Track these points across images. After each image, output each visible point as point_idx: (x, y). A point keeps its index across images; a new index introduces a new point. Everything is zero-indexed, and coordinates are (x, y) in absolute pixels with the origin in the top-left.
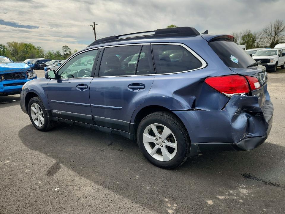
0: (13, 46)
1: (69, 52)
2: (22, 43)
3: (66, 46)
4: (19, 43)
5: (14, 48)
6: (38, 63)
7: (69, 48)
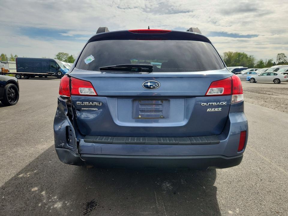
0: (228, 56)
1: (284, 60)
2: (236, 53)
3: (281, 54)
4: (234, 52)
5: (228, 57)
6: (235, 71)
7: (285, 56)
